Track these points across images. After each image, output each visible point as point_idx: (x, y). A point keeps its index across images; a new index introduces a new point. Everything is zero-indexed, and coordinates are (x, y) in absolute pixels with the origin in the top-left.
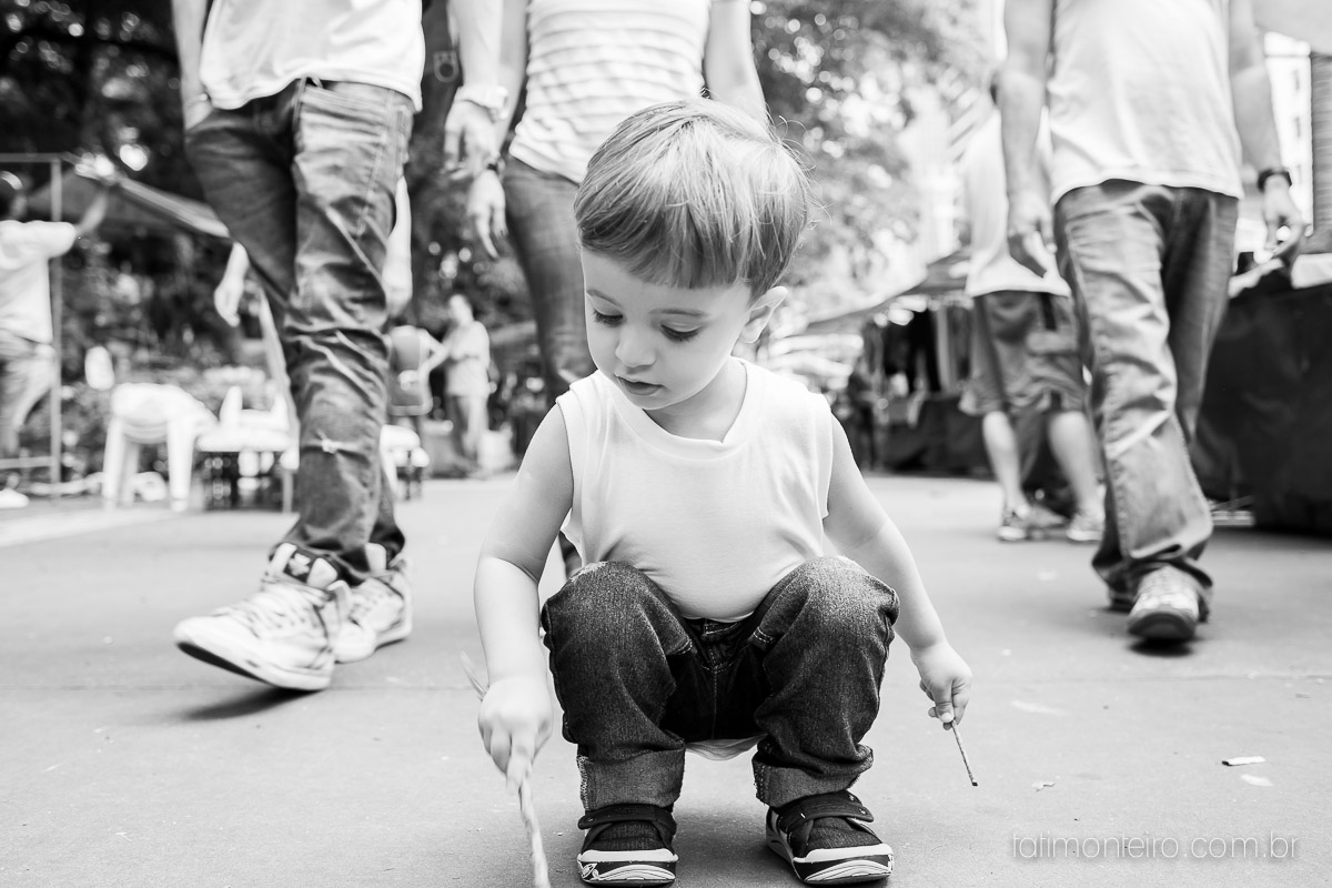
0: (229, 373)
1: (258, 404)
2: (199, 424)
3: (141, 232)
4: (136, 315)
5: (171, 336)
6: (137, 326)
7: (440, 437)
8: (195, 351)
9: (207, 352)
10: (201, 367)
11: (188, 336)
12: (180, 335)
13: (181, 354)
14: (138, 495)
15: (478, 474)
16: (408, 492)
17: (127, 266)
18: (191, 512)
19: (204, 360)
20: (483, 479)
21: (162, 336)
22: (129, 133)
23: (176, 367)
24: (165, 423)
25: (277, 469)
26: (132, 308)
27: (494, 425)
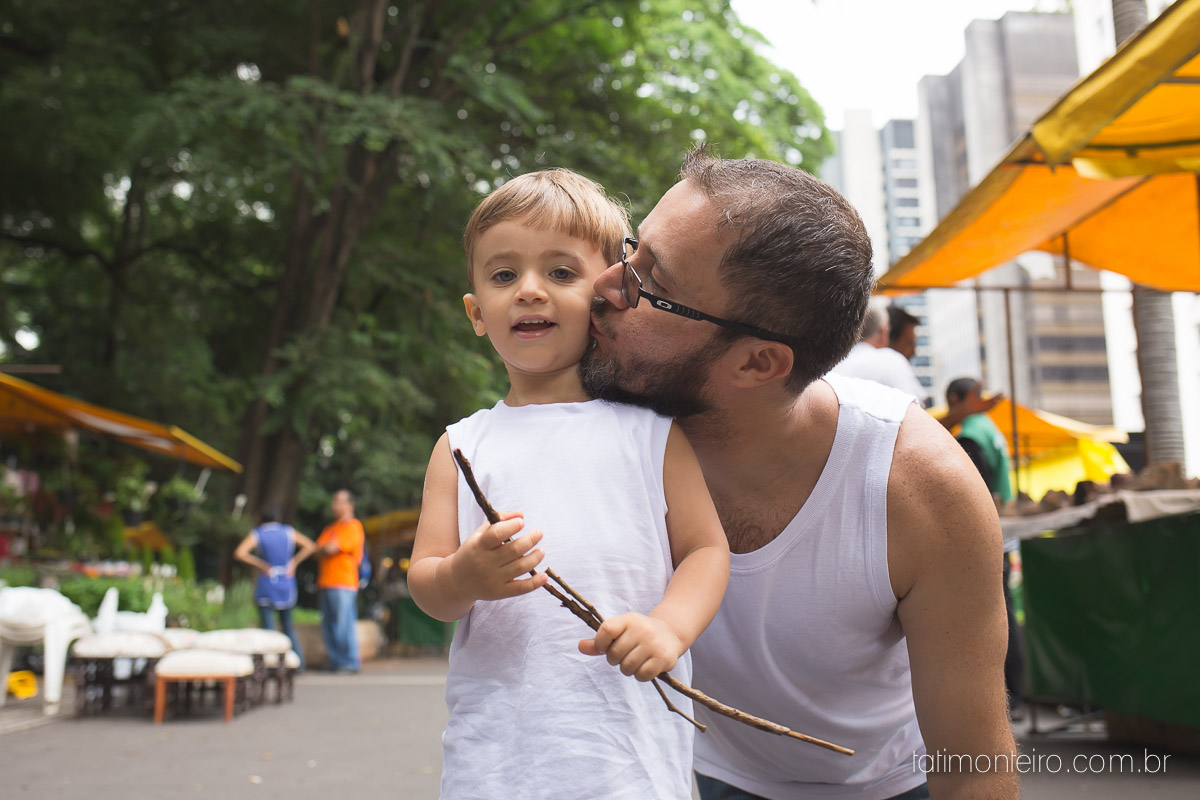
0: (109, 568)
1: (135, 602)
2: (76, 627)
3: (30, 428)
4: (20, 509)
5: (53, 529)
6: (20, 519)
7: (312, 628)
8: (76, 544)
9: (87, 544)
10: (82, 561)
11: (70, 528)
12: (62, 527)
13: (62, 548)
14: (10, 694)
15: (350, 667)
16: (279, 695)
17: (12, 461)
18: (63, 718)
19: (84, 553)
20: (354, 672)
21: (43, 529)
22: (23, 317)
23: (56, 560)
24: (42, 627)
25: (150, 674)
26: (17, 501)
27: (363, 614)
